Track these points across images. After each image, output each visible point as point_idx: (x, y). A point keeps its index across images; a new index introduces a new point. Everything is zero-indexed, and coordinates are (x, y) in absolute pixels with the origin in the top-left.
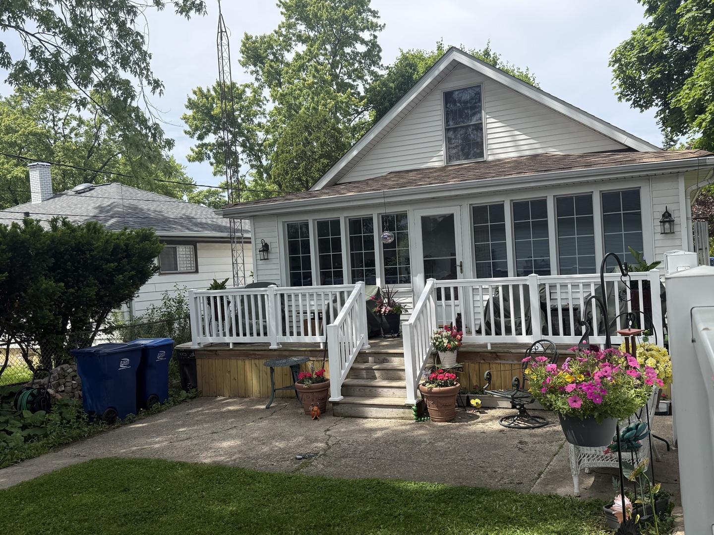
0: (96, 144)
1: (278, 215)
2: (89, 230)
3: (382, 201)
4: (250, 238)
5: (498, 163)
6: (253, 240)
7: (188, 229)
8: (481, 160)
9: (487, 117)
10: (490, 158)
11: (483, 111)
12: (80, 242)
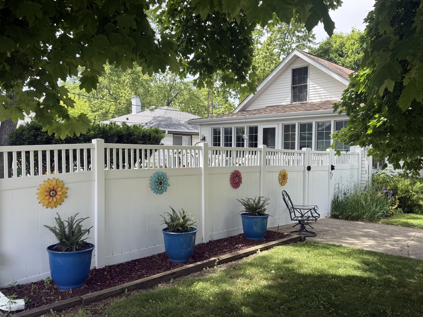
0: (174, 84)
1: (210, 124)
2: (134, 127)
3: (244, 120)
4: (199, 133)
5: (313, 105)
6: (200, 134)
7: (188, 129)
8: (305, 102)
9: (310, 81)
10: (310, 101)
11: (308, 79)
12: (130, 132)
